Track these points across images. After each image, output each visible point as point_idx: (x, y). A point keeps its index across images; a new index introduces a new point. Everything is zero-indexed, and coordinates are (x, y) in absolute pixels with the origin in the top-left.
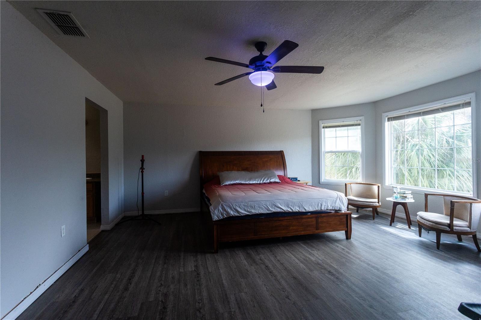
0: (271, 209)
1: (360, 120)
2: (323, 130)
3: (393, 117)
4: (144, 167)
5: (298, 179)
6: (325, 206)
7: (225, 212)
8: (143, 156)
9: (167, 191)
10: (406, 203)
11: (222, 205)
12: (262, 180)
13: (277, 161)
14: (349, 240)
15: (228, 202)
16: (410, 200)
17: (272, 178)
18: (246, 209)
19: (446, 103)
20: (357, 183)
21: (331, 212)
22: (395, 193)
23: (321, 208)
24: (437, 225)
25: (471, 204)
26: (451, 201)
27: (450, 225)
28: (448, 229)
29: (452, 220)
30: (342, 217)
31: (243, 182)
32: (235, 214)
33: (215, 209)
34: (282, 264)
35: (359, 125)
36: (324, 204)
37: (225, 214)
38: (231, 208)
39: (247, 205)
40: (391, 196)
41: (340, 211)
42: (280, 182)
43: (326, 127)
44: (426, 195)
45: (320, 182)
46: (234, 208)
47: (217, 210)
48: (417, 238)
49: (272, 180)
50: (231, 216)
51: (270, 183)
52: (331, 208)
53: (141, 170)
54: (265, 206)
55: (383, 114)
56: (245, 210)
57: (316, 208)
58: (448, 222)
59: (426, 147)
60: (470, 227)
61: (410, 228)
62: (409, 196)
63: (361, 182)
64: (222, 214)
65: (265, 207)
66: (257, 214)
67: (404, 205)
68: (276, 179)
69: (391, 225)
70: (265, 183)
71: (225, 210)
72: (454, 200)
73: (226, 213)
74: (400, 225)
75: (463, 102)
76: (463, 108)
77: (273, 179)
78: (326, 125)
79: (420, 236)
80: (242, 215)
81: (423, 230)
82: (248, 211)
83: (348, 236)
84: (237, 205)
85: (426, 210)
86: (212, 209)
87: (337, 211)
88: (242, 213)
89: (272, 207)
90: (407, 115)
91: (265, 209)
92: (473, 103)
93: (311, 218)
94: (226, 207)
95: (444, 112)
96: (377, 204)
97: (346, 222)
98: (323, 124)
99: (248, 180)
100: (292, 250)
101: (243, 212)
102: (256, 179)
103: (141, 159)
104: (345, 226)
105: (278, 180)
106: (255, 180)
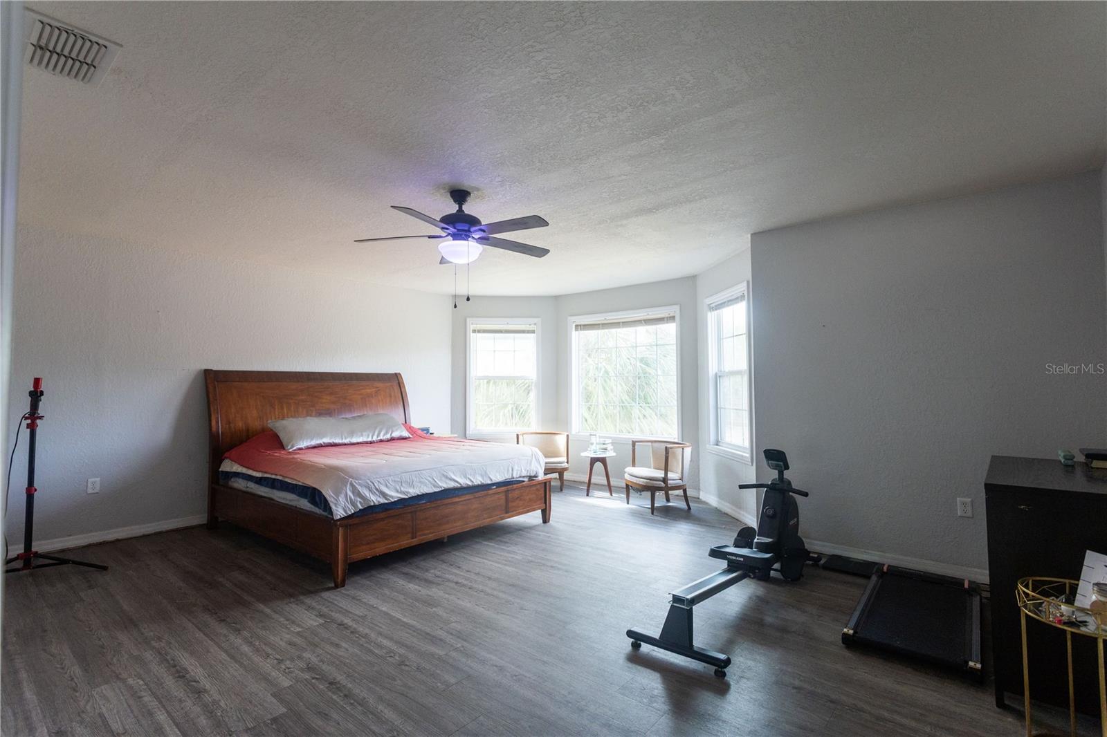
0: (440, 484)
1: (535, 324)
2: (472, 334)
3: (584, 325)
4: (41, 412)
5: (431, 432)
6: (518, 470)
7: (359, 499)
8: (37, 382)
9: (98, 479)
10: (605, 458)
11: (352, 485)
12: (376, 434)
13: (391, 396)
14: (548, 524)
15: (363, 478)
16: (610, 454)
17: (394, 429)
18: (398, 488)
19: (650, 313)
20: (532, 433)
21: (523, 481)
22: (592, 444)
23: (512, 475)
24: (652, 482)
25: (683, 449)
26: (666, 447)
27: (665, 480)
28: (663, 484)
29: (666, 474)
30: (538, 487)
31: (338, 441)
32: (379, 499)
33: (337, 494)
34: (479, 574)
35: (533, 332)
36: (516, 468)
37: (360, 502)
38: (370, 490)
39: (399, 480)
40: (586, 450)
41: (536, 477)
42: (411, 436)
43: (479, 331)
44: (634, 443)
45: (467, 436)
46: (377, 489)
47: (343, 496)
48: (624, 506)
49: (396, 434)
50: (372, 504)
51: (392, 439)
52: (524, 474)
53: (29, 421)
54: (430, 479)
55: (569, 318)
56: (397, 491)
57: (506, 475)
58: (663, 476)
59: (613, 374)
60: (681, 479)
61: (611, 495)
62: (610, 447)
63: (534, 431)
64: (353, 504)
65: (429, 481)
66: (418, 495)
67: (603, 461)
68: (402, 431)
69: (588, 495)
70: (381, 441)
71: (359, 494)
72: (669, 446)
73: (361, 500)
74: (597, 493)
75: (667, 315)
76: (667, 323)
77: (397, 430)
78: (479, 327)
79: (628, 503)
80: (393, 501)
81: (631, 491)
82: (404, 493)
83: (546, 520)
84: (382, 482)
85: (634, 465)
86: (330, 496)
87: (531, 478)
88: (392, 497)
89: (441, 480)
90: (603, 324)
91: (430, 485)
92: (677, 318)
93: (498, 493)
94: (359, 488)
95: (649, 325)
96: (566, 465)
97: (543, 495)
98: (472, 324)
99: (346, 435)
100: (478, 554)
101: (394, 495)
102: (364, 434)
103: (33, 389)
104: (543, 501)
105: (405, 434)
106: (362, 435)
